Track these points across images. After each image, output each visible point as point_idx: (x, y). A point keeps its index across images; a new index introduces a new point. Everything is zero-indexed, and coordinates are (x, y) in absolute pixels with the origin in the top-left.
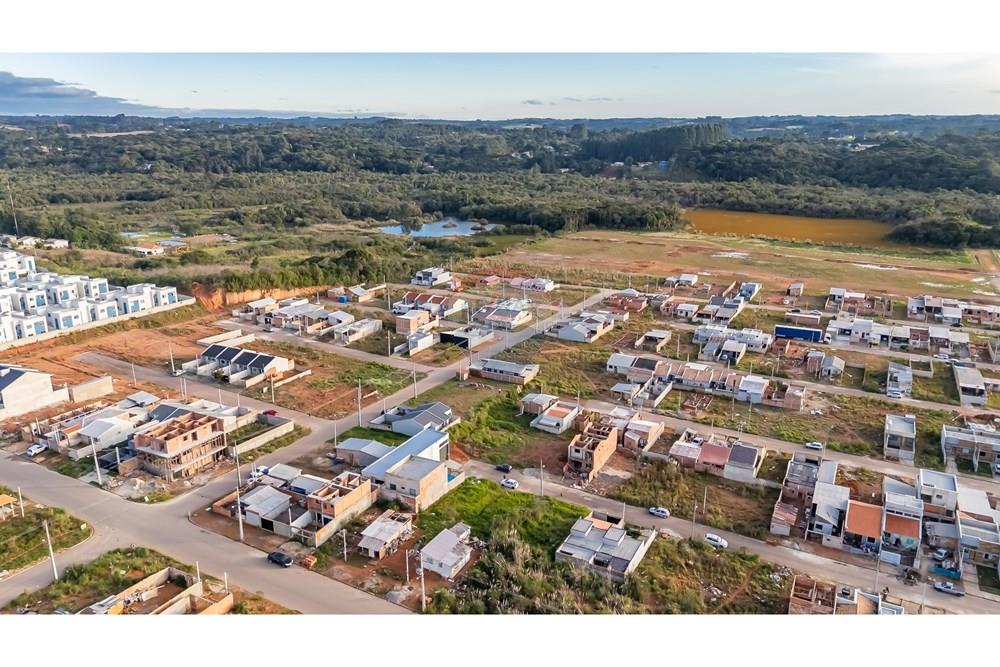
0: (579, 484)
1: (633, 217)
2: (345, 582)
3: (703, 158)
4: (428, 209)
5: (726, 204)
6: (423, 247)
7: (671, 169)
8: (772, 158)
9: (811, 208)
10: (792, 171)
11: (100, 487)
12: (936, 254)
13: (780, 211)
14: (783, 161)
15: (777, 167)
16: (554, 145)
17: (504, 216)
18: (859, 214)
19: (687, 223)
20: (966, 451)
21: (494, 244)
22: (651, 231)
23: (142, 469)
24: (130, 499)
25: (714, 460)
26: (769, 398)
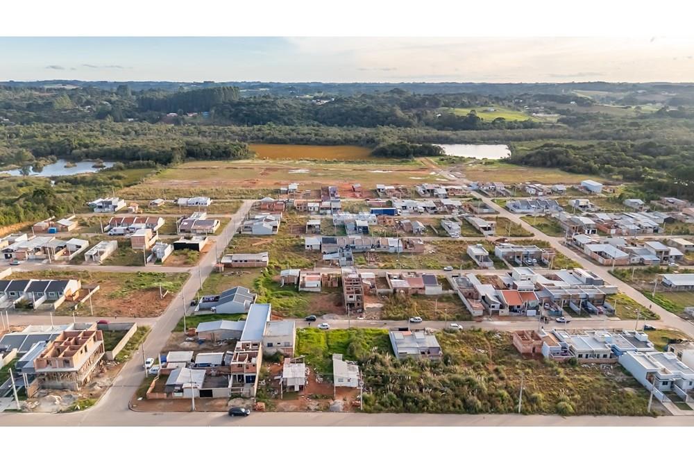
0: (361, 317)
1: (220, 151)
2: (296, 411)
3: (233, 110)
4: (38, 154)
5: (267, 140)
6: (68, 184)
7: (212, 117)
8: (278, 109)
9: (319, 140)
10: (291, 117)
11: (20, 411)
12: (403, 161)
13: (302, 142)
14: (284, 111)
15: (282, 115)
16: (110, 101)
17: (113, 156)
18: (346, 142)
19: (254, 153)
20: (511, 257)
21: (126, 176)
22: (235, 160)
23: (43, 388)
24: (61, 411)
25: (417, 286)
26: (406, 248)
